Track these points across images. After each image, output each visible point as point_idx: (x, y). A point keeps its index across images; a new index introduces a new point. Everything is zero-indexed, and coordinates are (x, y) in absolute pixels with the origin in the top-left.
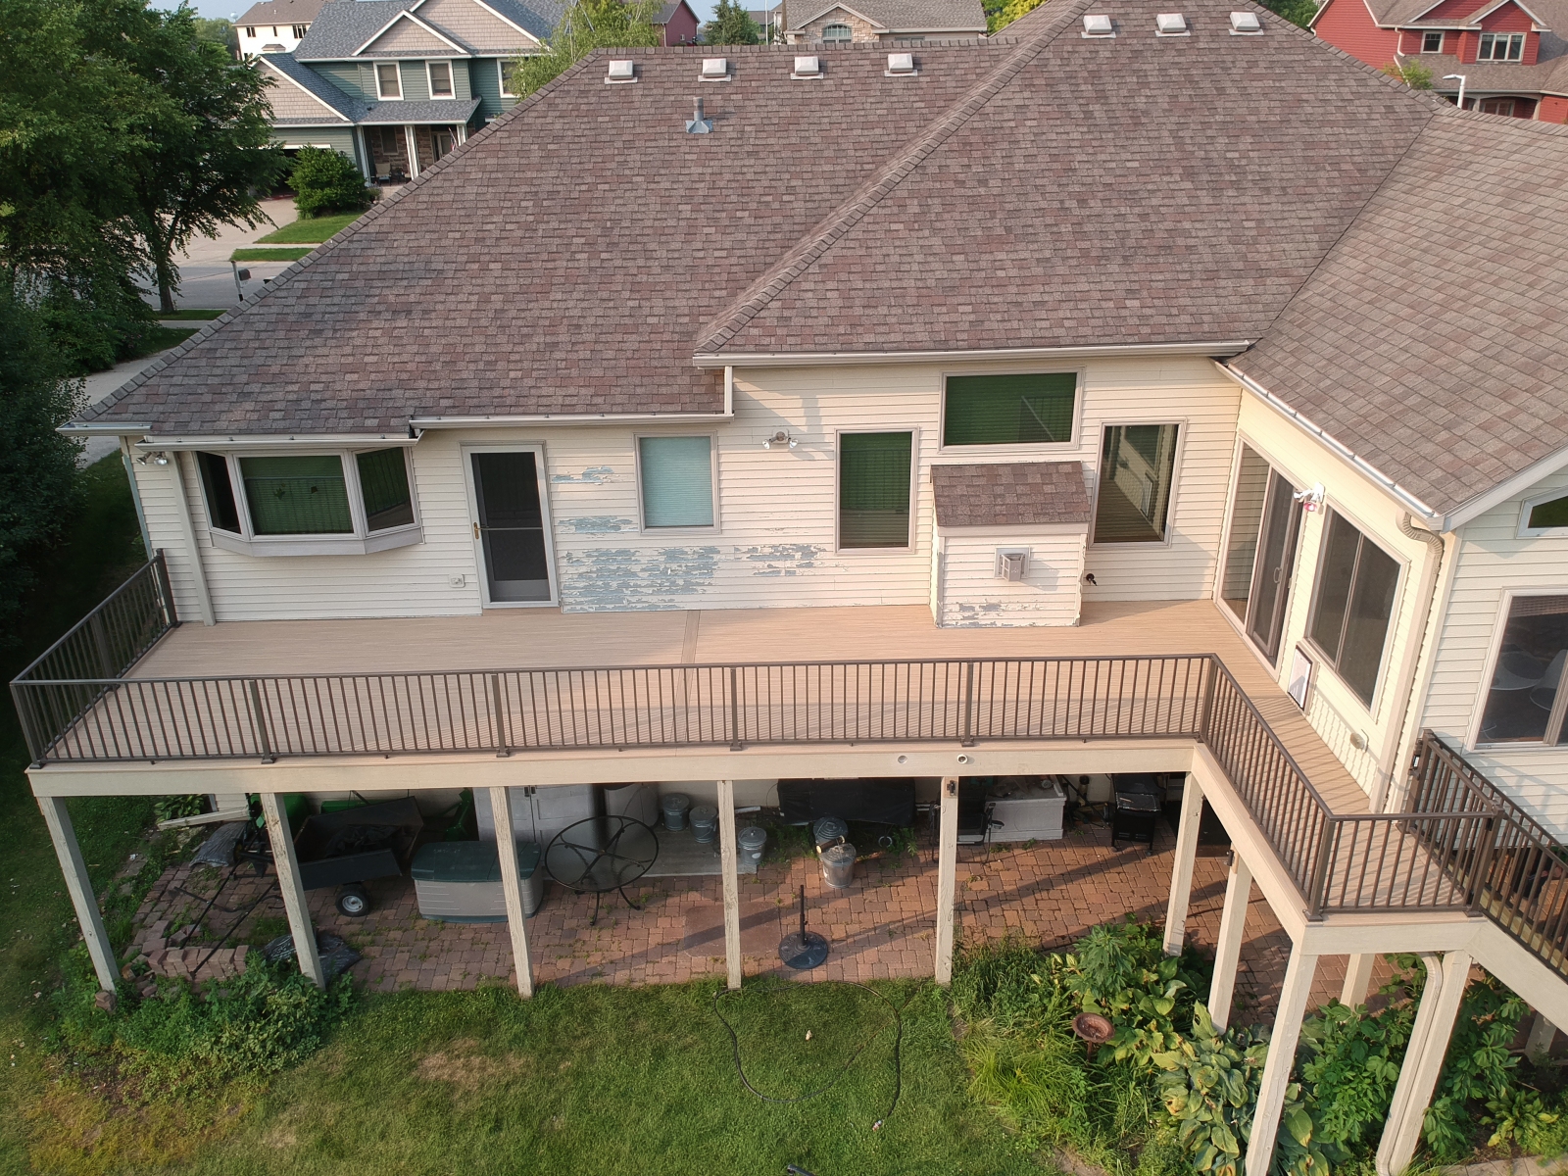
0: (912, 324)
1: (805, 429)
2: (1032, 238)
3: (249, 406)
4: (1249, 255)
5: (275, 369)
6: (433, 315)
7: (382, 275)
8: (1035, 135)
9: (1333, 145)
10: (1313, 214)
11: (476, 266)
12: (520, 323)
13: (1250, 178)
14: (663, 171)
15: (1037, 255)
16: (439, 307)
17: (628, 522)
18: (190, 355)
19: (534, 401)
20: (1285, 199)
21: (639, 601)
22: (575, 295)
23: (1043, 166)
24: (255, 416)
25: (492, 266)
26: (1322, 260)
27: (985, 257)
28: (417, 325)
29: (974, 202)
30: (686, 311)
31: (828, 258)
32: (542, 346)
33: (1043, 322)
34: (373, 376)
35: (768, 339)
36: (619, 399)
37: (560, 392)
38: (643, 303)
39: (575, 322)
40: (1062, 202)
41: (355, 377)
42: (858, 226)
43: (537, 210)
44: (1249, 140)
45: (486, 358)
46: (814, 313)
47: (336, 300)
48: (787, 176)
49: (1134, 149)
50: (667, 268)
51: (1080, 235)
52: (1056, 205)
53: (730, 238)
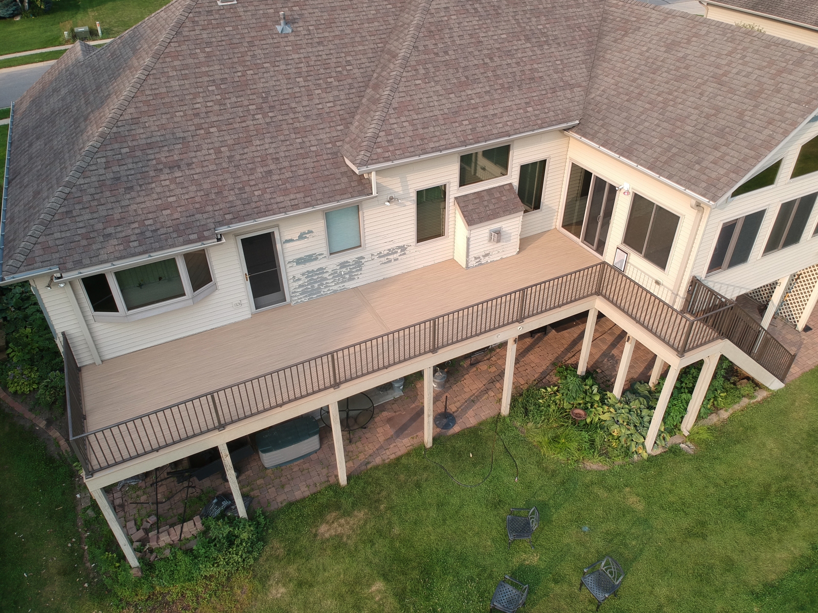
0: (447, 134)
1: (401, 192)
2: (478, 81)
3: (114, 242)
4: (564, 78)
5: (117, 216)
6: (194, 166)
7: (150, 146)
8: (458, 23)
9: (575, 18)
10: (580, 54)
11: (202, 132)
12: (245, 162)
14: (278, 59)
15: (484, 90)
16: (194, 160)
17: (323, 254)
18: (57, 217)
19: (275, 206)
20: (567, 48)
21: (329, 290)
22: (267, 140)
23: (468, 41)
24: (121, 247)
25: (212, 130)
26: (591, 77)
27: (463, 93)
28: (188, 173)
29: (447, 64)
30: (328, 141)
31: (395, 105)
32: (264, 174)
33: (499, 124)
34: (179, 209)
35: (387, 154)
36: (319, 197)
37: (287, 198)
38: (305, 139)
39: (274, 157)
40: (483, 60)
41: (168, 212)
42: (401, 84)
43: (220, 91)
44: (544, 18)
45: (237, 186)
46: (402, 136)
47: (130, 166)
48: (343, 55)
49: (501, 27)
50: (307, 117)
51: (497, 77)
52: (481, 62)
53: (331, 95)
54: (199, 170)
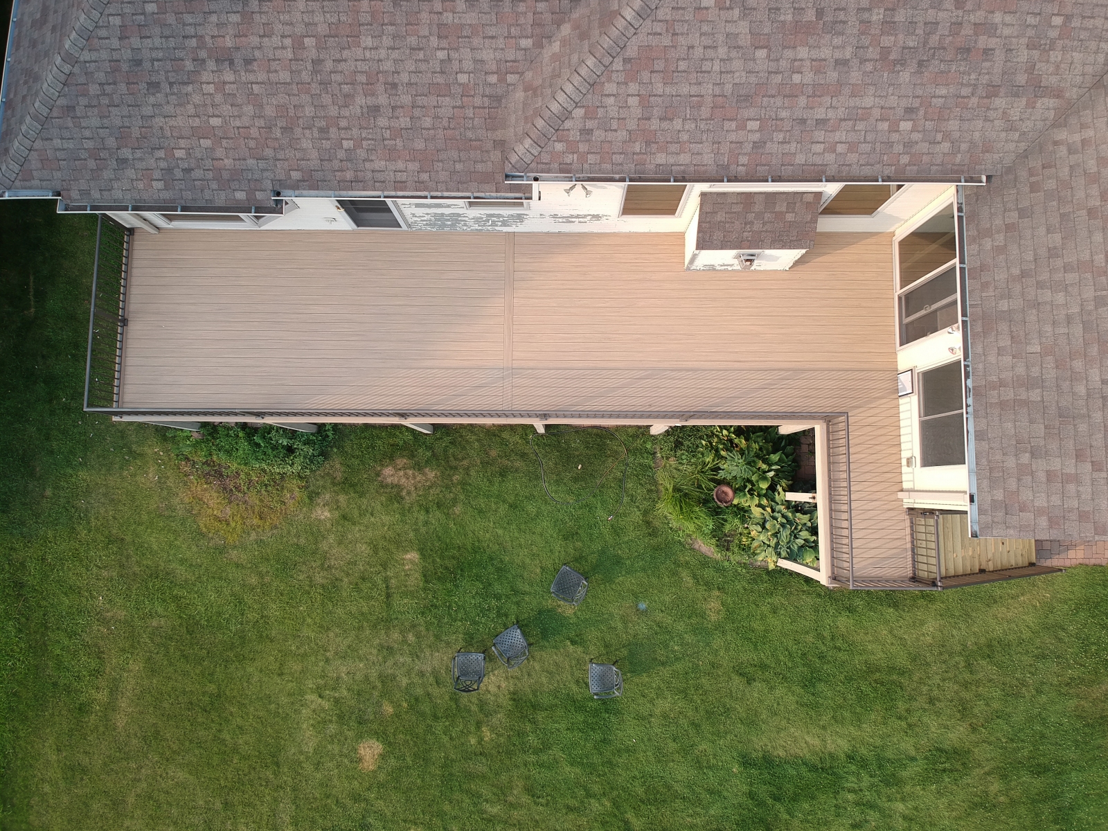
4: (1038, 66)
5: (136, 133)
6: (255, 66)
16: (257, 53)
17: (458, 205)
18: (55, 113)
24: (141, 185)
28: (244, 79)
30: (494, 68)
34: (224, 143)
35: (571, 156)
36: (442, 176)
39: (390, 79)
41: (209, 143)
45: (318, 123)
46: (615, 126)
54: (262, 76)
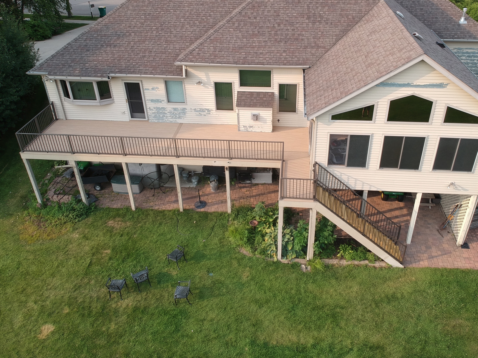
0: (229, 57)
1: (206, 81)
2: (264, 35)
3: (71, 69)
4: (317, 42)
5: (77, 60)
6: (116, 47)
7: (105, 35)
8: (272, 4)
11: (128, 34)
12: (137, 50)
13: (324, 19)
14: (178, 9)
15: (264, 40)
16: (118, 45)
17: (164, 101)
18: (58, 55)
19: (138, 71)
20: (331, 26)
21: (168, 120)
22: (151, 43)
23: (272, 14)
24: (72, 72)
25: (132, 34)
26: (334, 44)
27: (252, 39)
28: (112, 49)
29: (252, 24)
30: (178, 49)
31: (212, 38)
32: (142, 56)
33: (261, 58)
34: (100, 63)
35: (194, 59)
36: (158, 71)
37: (144, 69)
38: (168, 46)
39: (150, 50)
40: (274, 25)
41: (96, 63)
42: (222, 29)
43: (145, 18)
44: (327, 8)
45: (128, 59)
46: (206, 52)
47: (93, 42)
48: (210, 11)
49: (296, 10)
50: (175, 36)
51: (276, 34)
52: (272, 25)
53: (192, 29)
54: (117, 49)
